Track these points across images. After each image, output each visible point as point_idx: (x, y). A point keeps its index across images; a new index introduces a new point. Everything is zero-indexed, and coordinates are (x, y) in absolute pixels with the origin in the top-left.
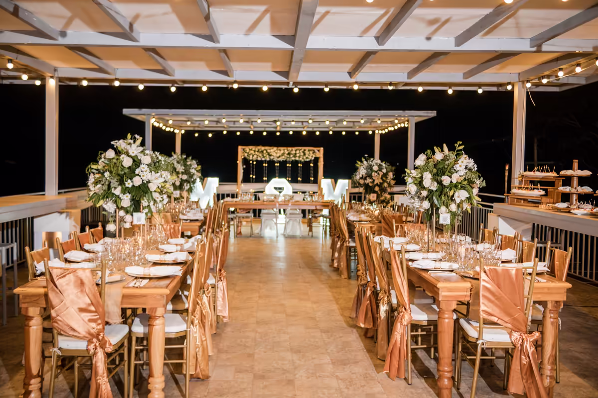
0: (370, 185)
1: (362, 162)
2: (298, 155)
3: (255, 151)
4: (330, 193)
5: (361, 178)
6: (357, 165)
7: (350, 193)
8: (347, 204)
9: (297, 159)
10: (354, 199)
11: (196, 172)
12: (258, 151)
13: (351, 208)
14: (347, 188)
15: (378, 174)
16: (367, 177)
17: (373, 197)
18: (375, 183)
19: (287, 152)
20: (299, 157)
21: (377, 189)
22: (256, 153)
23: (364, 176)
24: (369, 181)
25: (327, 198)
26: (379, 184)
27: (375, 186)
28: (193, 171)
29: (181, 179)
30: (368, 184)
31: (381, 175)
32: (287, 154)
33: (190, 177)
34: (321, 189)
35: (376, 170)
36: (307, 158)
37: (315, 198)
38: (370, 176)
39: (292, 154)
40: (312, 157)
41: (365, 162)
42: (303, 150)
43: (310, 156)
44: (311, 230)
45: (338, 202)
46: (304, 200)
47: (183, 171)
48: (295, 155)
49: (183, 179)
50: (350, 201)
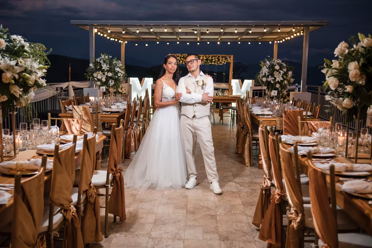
0: (272, 82)
1: (265, 62)
2: (214, 60)
3: (181, 58)
4: (238, 90)
5: (264, 76)
6: (261, 65)
7: (253, 90)
8: (251, 99)
9: (213, 63)
10: (256, 95)
11: (120, 70)
12: (183, 58)
13: (254, 102)
14: (251, 86)
15: (280, 73)
16: (269, 75)
17: (274, 93)
18: (277, 80)
19: (205, 59)
20: (215, 62)
21: (278, 86)
22: (182, 59)
23: (267, 74)
24: (270, 79)
25: (235, 94)
26: (280, 81)
27: (276, 83)
28: (117, 69)
29: (107, 76)
30: (270, 81)
31: (282, 74)
32: (205, 60)
33: (115, 74)
34: (231, 87)
35: (278, 69)
36: (221, 63)
37: (226, 94)
38: (272, 75)
39: (209, 60)
40: (225, 62)
41: (268, 62)
42: (217, 57)
43: (223, 62)
44: (222, 119)
45: (244, 97)
46: (217, 95)
47: (108, 69)
48: (211, 61)
49: (108, 76)
50: (253, 96)
